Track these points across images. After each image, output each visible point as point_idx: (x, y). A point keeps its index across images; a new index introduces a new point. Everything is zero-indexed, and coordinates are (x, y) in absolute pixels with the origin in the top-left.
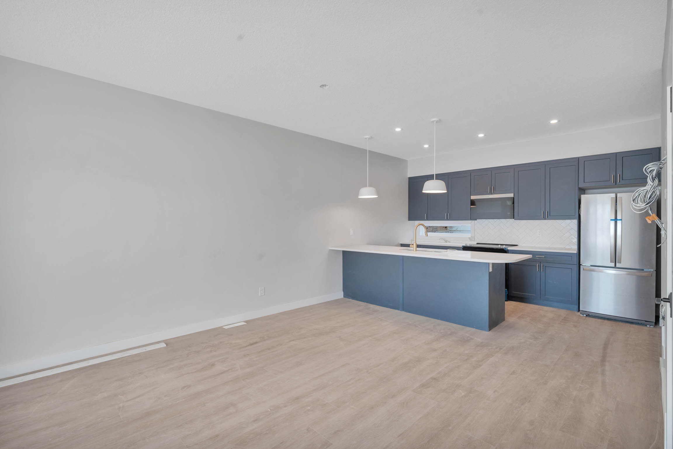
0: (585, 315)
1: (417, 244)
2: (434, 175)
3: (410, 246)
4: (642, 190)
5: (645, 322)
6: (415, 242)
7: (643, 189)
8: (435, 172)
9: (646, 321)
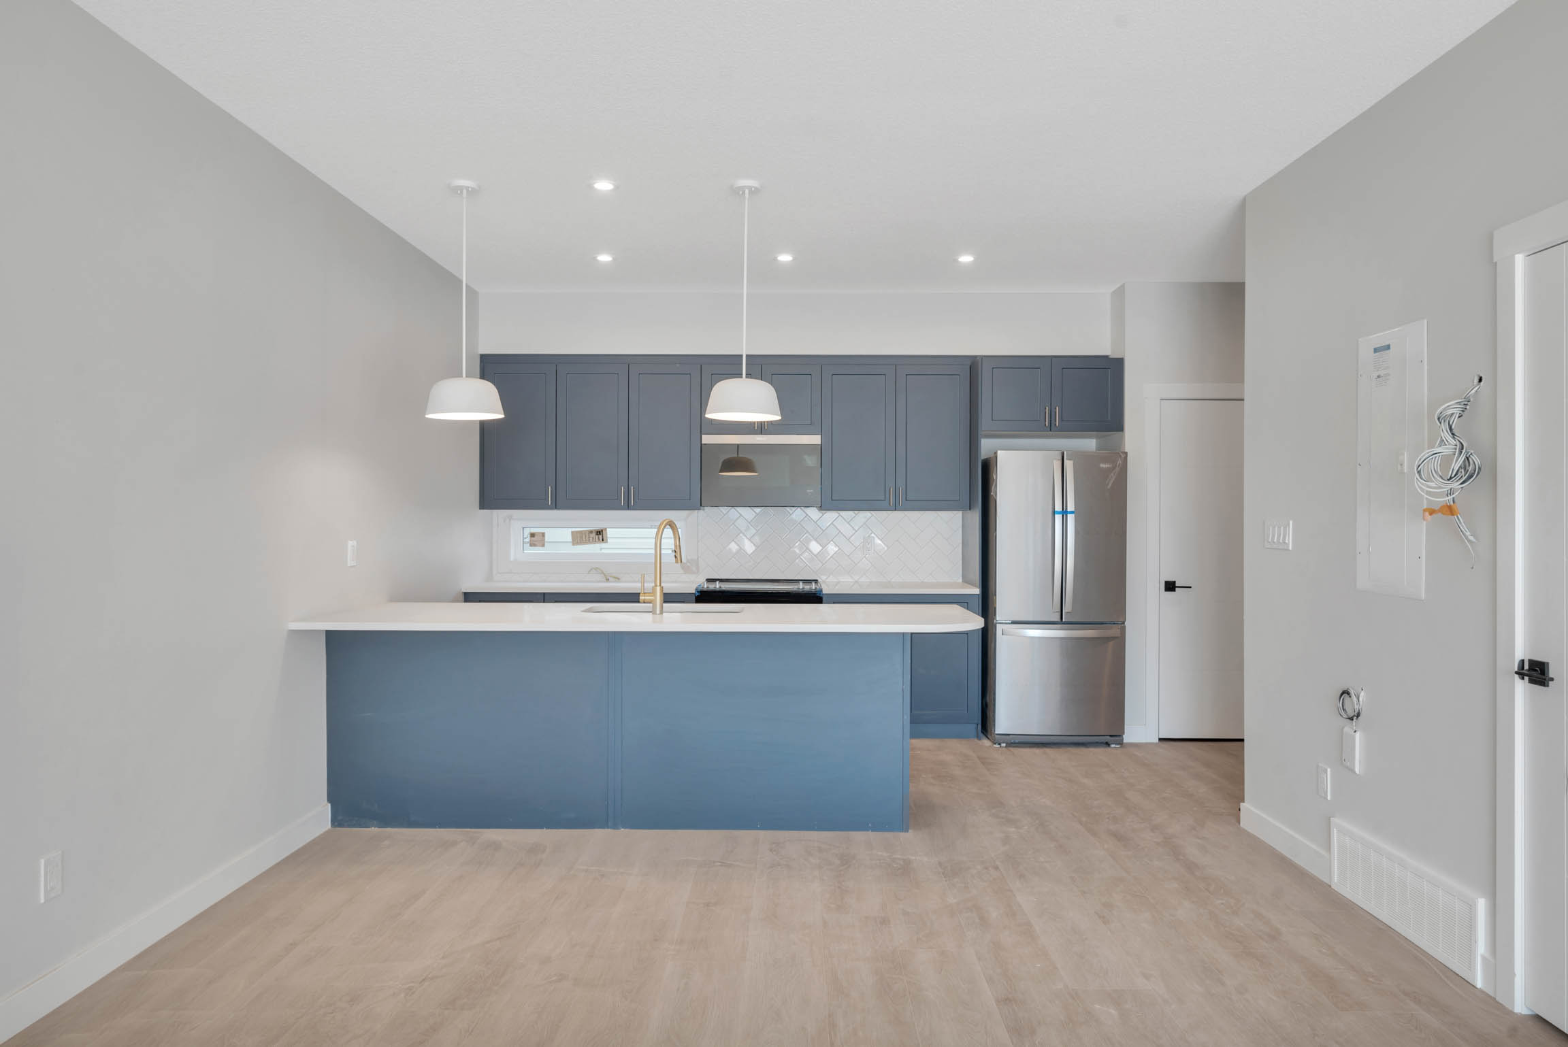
0: (1004, 745)
1: (664, 592)
2: (741, 356)
3: (642, 598)
4: (1432, 453)
5: (1108, 737)
6: (658, 584)
7: (1435, 452)
8: (744, 349)
9: (1110, 736)
